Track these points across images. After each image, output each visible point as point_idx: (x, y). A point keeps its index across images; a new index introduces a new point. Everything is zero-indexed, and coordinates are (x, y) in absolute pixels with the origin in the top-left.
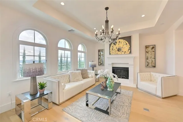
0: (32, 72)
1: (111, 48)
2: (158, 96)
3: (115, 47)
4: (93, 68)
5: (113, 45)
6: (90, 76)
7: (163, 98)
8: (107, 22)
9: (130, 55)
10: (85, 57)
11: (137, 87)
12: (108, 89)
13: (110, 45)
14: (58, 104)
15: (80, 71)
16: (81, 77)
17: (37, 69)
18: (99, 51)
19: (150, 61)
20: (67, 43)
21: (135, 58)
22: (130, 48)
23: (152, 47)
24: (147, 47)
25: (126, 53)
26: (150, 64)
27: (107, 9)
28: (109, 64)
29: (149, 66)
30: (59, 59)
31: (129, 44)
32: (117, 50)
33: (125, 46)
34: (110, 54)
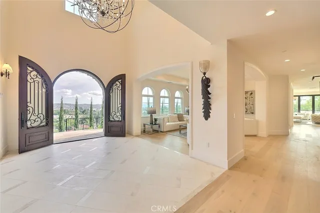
0: (151, 112)
10: (182, 103)
15: (176, 115)
16: (177, 119)
19: (248, 107)
20: (166, 92)
23: (250, 92)
24: (246, 93)
29: (247, 112)
30: (161, 105)
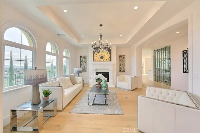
0: (33, 79)
1: (95, 55)
2: (129, 90)
3: (98, 55)
4: (78, 74)
5: (96, 53)
6: (78, 81)
7: (132, 90)
8: (101, 36)
9: (110, 62)
10: (68, 63)
11: (116, 87)
12: (103, 89)
13: (94, 53)
14: (61, 109)
15: (68, 77)
16: (71, 83)
17: (39, 76)
18: (81, 57)
19: (122, 67)
21: (114, 65)
22: (110, 57)
23: (123, 57)
24: (120, 57)
25: (107, 60)
26: (122, 70)
27: (101, 25)
28: (93, 70)
29: (121, 71)
31: (109, 53)
32: (100, 57)
33: (106, 55)
34: (94, 61)
